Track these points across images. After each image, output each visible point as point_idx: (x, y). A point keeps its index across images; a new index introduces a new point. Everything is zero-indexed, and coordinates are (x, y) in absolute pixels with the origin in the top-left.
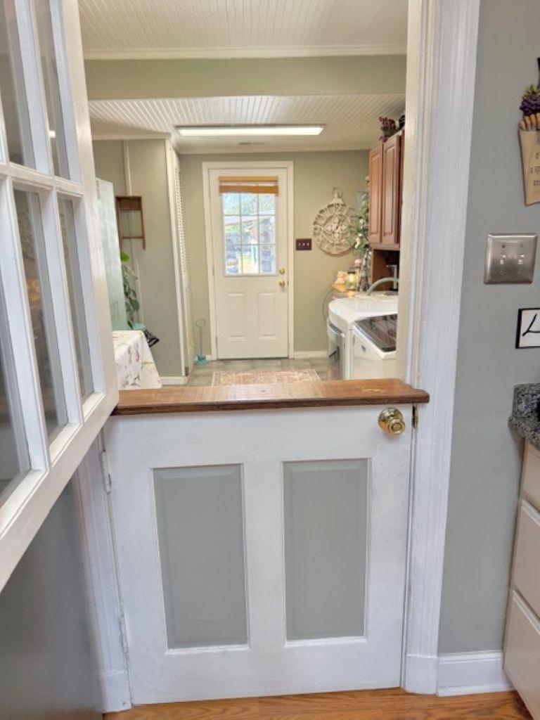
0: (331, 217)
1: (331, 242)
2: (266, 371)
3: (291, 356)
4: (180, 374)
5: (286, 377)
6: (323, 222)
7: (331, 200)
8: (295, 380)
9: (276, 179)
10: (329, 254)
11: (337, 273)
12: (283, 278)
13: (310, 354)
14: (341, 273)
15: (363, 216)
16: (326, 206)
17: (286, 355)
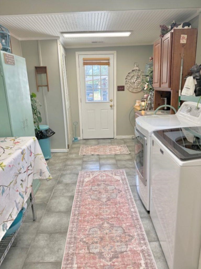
0: (133, 76)
1: (133, 87)
2: (104, 146)
3: (115, 138)
4: (65, 148)
5: (113, 149)
6: (130, 78)
7: (133, 68)
8: (117, 150)
9: (108, 59)
10: (133, 92)
11: (136, 101)
12: (111, 103)
13: (124, 137)
14: (138, 101)
15: (149, 75)
16: (131, 71)
17: (113, 138)
